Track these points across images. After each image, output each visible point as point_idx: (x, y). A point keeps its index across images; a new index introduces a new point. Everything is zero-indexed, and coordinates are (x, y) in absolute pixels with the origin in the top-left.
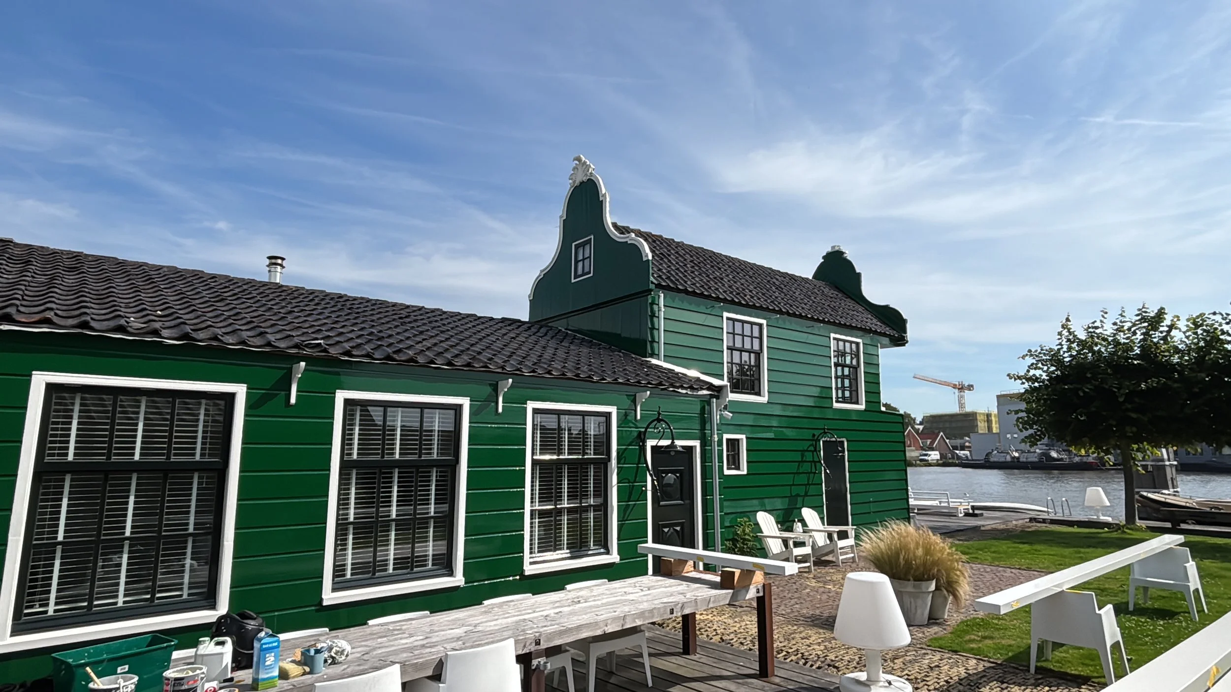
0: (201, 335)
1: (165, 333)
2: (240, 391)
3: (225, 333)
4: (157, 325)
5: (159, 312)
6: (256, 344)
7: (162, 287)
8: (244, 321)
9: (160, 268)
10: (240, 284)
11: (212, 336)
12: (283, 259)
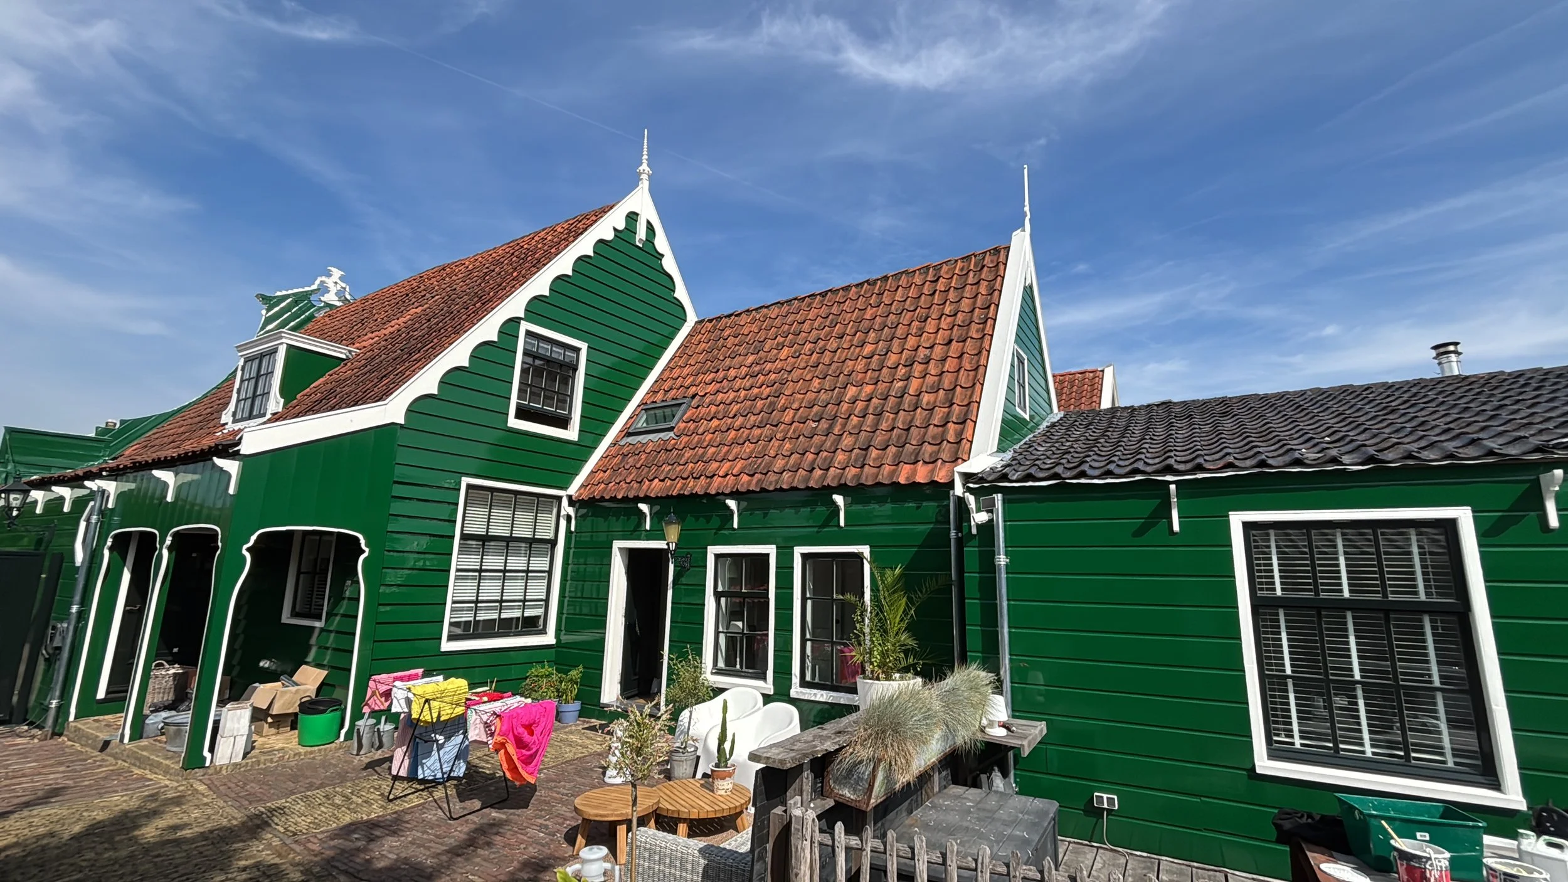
0: (1389, 455)
1: (1346, 459)
2: (1462, 515)
3: (1422, 448)
4: (1334, 452)
5: (1327, 439)
6: (1470, 455)
7: (1315, 411)
8: (1437, 431)
9: (1303, 393)
10: (1405, 389)
11: (1405, 454)
12: (1456, 344)
